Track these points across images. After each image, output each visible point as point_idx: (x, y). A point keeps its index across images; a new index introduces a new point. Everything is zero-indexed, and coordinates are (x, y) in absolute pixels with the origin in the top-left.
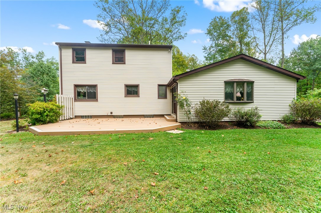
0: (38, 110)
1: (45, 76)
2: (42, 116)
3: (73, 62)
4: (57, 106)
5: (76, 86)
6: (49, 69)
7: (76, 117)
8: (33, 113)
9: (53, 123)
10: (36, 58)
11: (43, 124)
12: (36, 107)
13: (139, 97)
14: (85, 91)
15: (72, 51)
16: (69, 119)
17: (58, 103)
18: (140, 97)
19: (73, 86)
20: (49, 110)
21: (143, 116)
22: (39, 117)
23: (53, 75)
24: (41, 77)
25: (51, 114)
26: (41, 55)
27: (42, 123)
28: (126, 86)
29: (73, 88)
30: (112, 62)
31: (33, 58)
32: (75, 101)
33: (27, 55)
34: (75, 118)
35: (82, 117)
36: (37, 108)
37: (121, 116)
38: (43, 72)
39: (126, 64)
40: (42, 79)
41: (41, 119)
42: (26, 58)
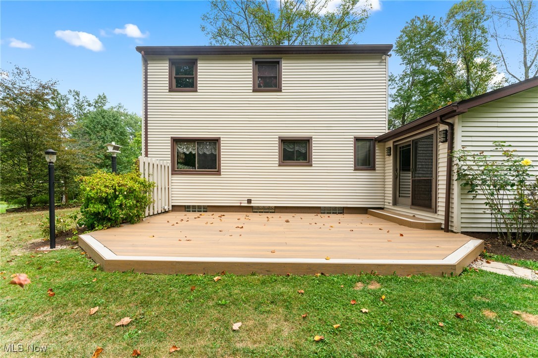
0: (101, 192)
1: (108, 132)
2: (110, 208)
3: (171, 90)
4: (142, 183)
5: (176, 141)
6: (115, 120)
7: (176, 208)
8: (89, 200)
9: (133, 223)
10: (95, 106)
11: (112, 226)
12: (98, 185)
13: (311, 166)
14: (194, 153)
15: (168, 65)
16: (162, 213)
17: (142, 176)
18: (313, 165)
19: (170, 142)
20: (125, 193)
21: (319, 211)
22: (104, 209)
23: (121, 130)
24: (102, 134)
25: (131, 202)
26: (102, 101)
27: (109, 224)
28: (282, 140)
29: (170, 144)
30: (252, 88)
31: (89, 105)
32: (172, 174)
33: (81, 101)
34: (172, 211)
35: (187, 208)
36: (98, 187)
37: (269, 208)
38: (106, 126)
39: (283, 91)
40: (103, 138)
41: (108, 214)
42: (80, 106)
